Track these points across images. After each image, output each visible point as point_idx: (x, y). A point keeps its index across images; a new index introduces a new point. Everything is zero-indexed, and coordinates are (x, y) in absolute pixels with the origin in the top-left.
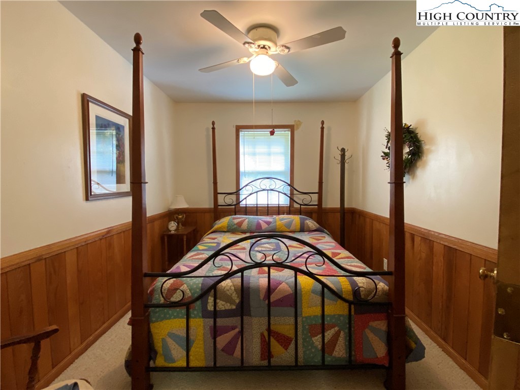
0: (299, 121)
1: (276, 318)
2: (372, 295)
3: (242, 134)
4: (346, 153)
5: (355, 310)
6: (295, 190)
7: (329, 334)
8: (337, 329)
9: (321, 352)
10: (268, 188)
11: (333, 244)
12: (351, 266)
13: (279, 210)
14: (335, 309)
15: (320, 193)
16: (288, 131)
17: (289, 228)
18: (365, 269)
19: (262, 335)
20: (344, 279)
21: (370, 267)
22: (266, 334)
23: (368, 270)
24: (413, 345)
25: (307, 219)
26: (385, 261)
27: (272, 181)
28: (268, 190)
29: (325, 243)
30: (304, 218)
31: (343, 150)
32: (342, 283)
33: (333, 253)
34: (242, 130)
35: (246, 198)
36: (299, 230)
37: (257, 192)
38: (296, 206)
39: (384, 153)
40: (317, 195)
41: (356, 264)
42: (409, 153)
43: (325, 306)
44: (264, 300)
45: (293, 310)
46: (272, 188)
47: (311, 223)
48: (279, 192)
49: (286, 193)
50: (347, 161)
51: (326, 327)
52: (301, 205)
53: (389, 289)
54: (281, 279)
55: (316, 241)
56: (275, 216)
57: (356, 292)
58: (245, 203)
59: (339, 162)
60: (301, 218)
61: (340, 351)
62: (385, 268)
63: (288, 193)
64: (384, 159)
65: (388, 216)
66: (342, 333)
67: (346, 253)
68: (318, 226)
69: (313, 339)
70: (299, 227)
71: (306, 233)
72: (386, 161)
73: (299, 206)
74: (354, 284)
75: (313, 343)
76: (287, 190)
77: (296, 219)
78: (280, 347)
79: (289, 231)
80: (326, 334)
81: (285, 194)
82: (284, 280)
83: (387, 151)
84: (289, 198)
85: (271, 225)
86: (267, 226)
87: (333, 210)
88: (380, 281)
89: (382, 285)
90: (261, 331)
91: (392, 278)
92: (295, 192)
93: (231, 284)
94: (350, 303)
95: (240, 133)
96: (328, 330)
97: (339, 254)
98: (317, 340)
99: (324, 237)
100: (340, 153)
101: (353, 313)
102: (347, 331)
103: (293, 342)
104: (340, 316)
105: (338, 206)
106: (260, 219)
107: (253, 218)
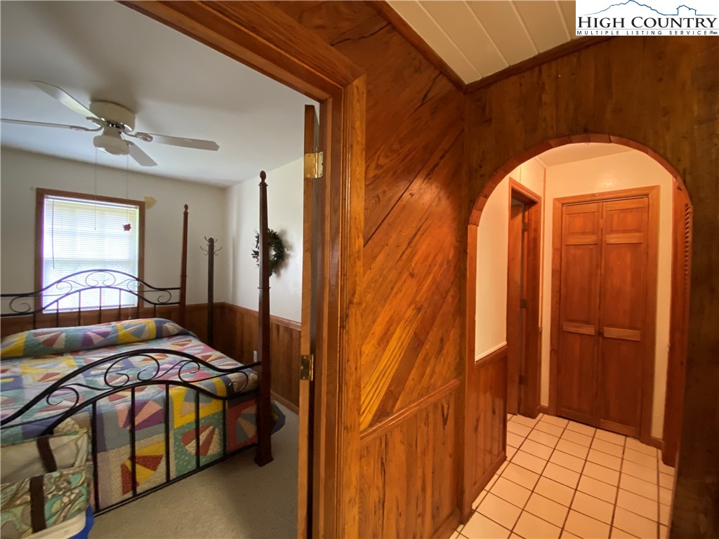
0: (152, 198)
1: (141, 441)
2: (244, 387)
3: (48, 202)
4: (215, 244)
5: (229, 405)
6: (145, 286)
7: (203, 437)
8: (211, 428)
9: (195, 457)
10: (100, 285)
11: (202, 347)
12: (223, 365)
13: (119, 314)
14: (209, 409)
15: (183, 288)
16: (136, 208)
17: (139, 337)
18: (237, 365)
19: (123, 466)
20: (218, 379)
21: (241, 363)
22: (128, 464)
23: (240, 365)
24: (276, 417)
25: (165, 322)
26: (255, 352)
27: (106, 275)
28: (100, 287)
29: (192, 347)
30: (161, 321)
31: (211, 241)
32: (216, 383)
33: (203, 357)
34: (49, 196)
35: (57, 301)
36: (154, 337)
37: (79, 291)
38: (147, 305)
39: (254, 252)
40: (178, 291)
41: (228, 362)
42: (275, 256)
43: (200, 410)
44: (125, 426)
45: (163, 426)
46: (108, 284)
47: (170, 326)
48: (121, 289)
49: (131, 289)
50: (216, 253)
51: (201, 429)
52: (155, 304)
53: (258, 377)
54: (145, 398)
55: (181, 347)
56: (114, 324)
57: (229, 387)
58: (56, 308)
59: (206, 253)
60: (156, 322)
61: (215, 449)
62: (255, 360)
63: (136, 290)
64: (254, 257)
65: (258, 310)
66: (217, 430)
67: (218, 354)
68: (181, 328)
69: (186, 447)
70: (155, 333)
71: (165, 339)
72: (256, 260)
73: (153, 306)
74: (227, 381)
75: (187, 451)
76: (135, 286)
77: (150, 323)
78: (148, 470)
79: (139, 340)
80: (201, 437)
81: (131, 292)
82: (149, 398)
83: (256, 250)
84: (136, 297)
85: (109, 337)
86: (102, 338)
87: (198, 308)
88: (251, 372)
89: (252, 375)
90: (122, 463)
91: (260, 368)
92: (146, 288)
93: (73, 422)
94: (223, 399)
95: (45, 200)
96: (202, 432)
97: (210, 356)
98: (191, 448)
99: (190, 341)
100: (208, 243)
101: (227, 408)
102: (221, 426)
103: (164, 458)
104: (214, 414)
105: (206, 301)
106: (89, 330)
107: (75, 330)
